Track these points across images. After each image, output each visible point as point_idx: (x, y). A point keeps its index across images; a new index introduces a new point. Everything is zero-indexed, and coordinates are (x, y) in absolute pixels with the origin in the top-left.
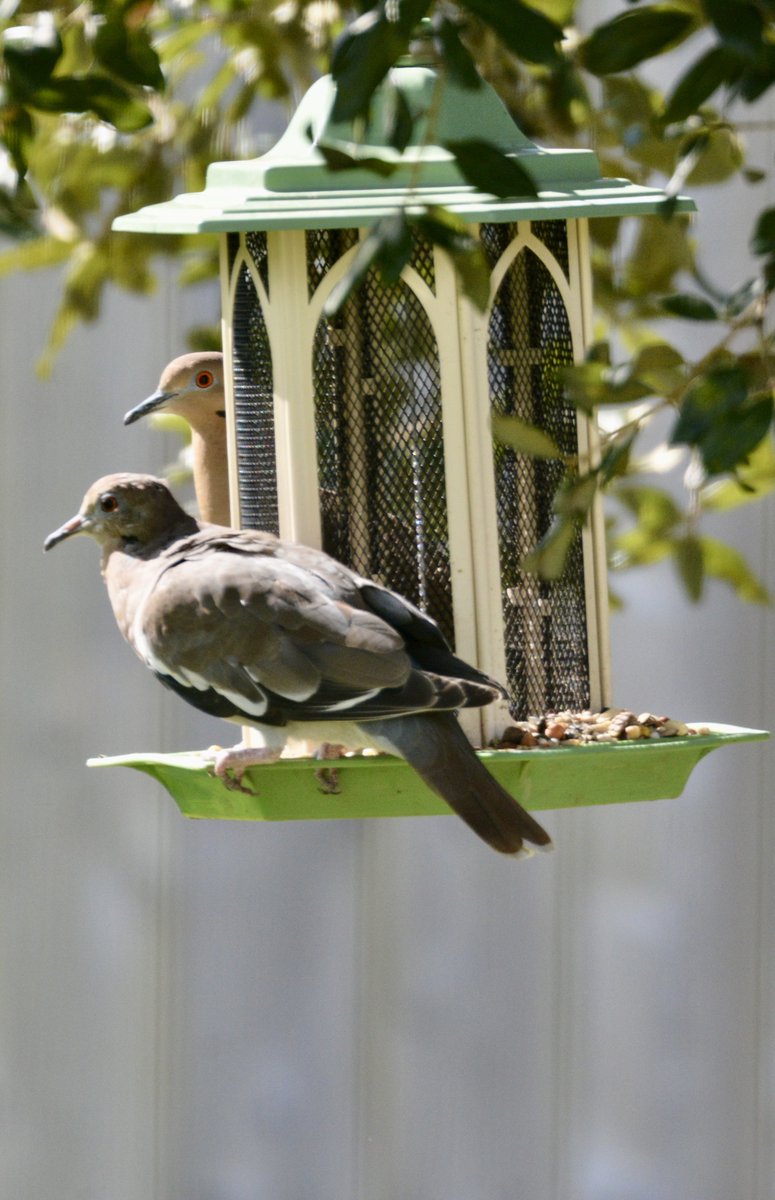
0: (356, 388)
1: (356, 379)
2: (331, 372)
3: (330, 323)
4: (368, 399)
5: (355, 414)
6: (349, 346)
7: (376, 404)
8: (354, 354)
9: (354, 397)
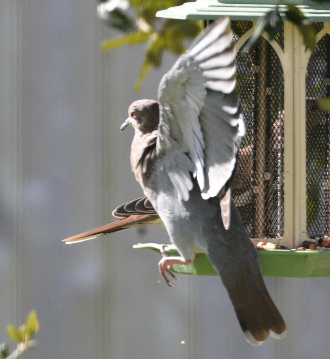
0: (263, 90)
1: (264, 86)
2: (252, 84)
3: (253, 62)
4: (268, 96)
5: (262, 101)
6: (261, 72)
7: (271, 98)
8: (263, 75)
9: (262, 94)
